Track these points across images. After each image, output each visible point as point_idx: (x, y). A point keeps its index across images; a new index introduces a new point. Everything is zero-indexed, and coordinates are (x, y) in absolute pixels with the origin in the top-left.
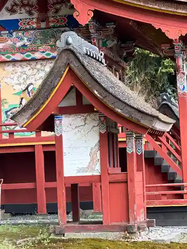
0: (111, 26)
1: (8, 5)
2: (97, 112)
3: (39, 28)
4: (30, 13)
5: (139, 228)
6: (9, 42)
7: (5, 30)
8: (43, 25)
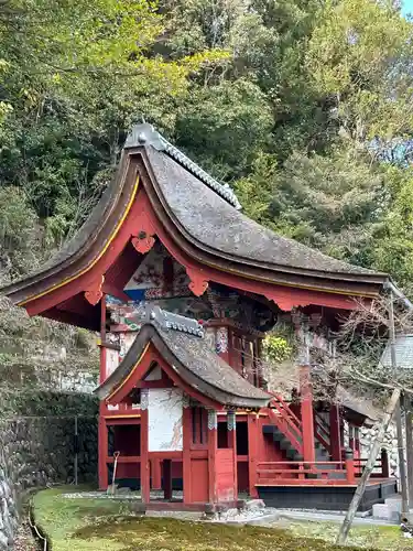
0: (234, 296)
1: (136, 275)
2: (176, 387)
3: (163, 298)
4: (156, 283)
5: (218, 508)
6: (136, 312)
7: (132, 299)
8: (168, 295)
